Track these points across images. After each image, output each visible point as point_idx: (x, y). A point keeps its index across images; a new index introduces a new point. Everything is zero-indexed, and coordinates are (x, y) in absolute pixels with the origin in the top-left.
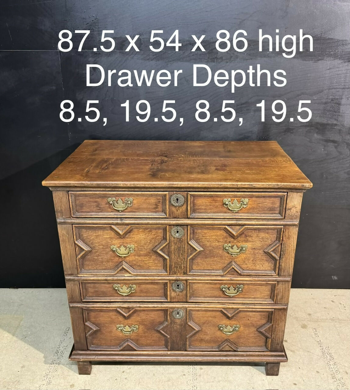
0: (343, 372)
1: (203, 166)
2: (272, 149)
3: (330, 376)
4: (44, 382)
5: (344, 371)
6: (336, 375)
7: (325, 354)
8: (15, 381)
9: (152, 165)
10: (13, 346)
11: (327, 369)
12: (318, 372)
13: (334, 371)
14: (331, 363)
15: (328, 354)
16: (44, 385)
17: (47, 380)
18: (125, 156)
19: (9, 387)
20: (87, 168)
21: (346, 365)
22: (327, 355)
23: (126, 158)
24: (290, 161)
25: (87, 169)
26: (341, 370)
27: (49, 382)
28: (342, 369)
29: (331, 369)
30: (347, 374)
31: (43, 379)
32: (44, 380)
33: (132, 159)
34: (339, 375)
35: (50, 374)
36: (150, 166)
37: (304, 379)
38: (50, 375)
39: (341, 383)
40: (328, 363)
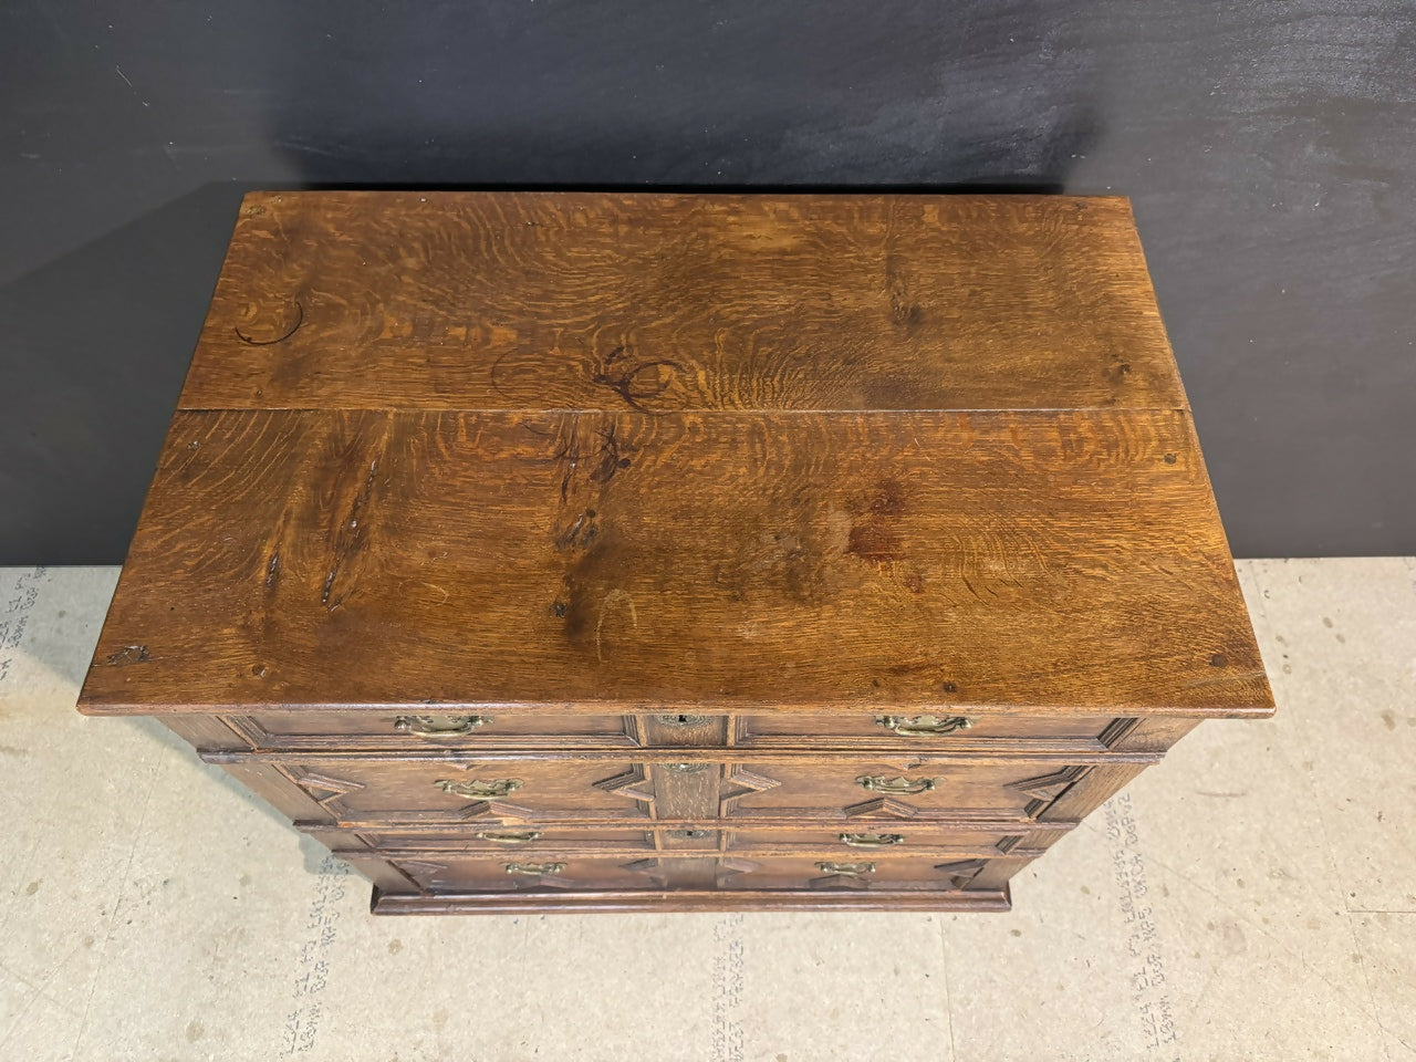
0: (1156, 890)
1: (796, 501)
2: (1109, 298)
3: (1118, 904)
4: (315, 935)
5: (1158, 887)
6: (1134, 900)
7: (1115, 825)
8: (232, 932)
9: (564, 488)
10: (203, 805)
11: (1114, 878)
12: (1085, 890)
13: (1132, 884)
14: (1129, 855)
15: (1125, 821)
16: (315, 943)
17: (322, 927)
18: (439, 387)
19: (220, 955)
20: (266, 536)
21: (1169, 863)
22: (1120, 826)
23: (442, 407)
24: (1187, 445)
25: (268, 551)
26: (1151, 882)
27: (327, 932)
28: (1155, 876)
29: (1125, 878)
30: (1167, 895)
31: (310, 925)
32: (313, 926)
33: (472, 430)
34: (1144, 900)
35: (327, 905)
36: (556, 498)
37: (1043, 913)
38: (327, 910)
39: (1145, 926)
40: (1120, 855)
